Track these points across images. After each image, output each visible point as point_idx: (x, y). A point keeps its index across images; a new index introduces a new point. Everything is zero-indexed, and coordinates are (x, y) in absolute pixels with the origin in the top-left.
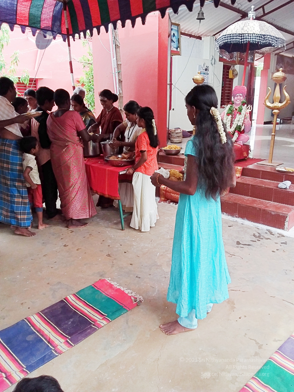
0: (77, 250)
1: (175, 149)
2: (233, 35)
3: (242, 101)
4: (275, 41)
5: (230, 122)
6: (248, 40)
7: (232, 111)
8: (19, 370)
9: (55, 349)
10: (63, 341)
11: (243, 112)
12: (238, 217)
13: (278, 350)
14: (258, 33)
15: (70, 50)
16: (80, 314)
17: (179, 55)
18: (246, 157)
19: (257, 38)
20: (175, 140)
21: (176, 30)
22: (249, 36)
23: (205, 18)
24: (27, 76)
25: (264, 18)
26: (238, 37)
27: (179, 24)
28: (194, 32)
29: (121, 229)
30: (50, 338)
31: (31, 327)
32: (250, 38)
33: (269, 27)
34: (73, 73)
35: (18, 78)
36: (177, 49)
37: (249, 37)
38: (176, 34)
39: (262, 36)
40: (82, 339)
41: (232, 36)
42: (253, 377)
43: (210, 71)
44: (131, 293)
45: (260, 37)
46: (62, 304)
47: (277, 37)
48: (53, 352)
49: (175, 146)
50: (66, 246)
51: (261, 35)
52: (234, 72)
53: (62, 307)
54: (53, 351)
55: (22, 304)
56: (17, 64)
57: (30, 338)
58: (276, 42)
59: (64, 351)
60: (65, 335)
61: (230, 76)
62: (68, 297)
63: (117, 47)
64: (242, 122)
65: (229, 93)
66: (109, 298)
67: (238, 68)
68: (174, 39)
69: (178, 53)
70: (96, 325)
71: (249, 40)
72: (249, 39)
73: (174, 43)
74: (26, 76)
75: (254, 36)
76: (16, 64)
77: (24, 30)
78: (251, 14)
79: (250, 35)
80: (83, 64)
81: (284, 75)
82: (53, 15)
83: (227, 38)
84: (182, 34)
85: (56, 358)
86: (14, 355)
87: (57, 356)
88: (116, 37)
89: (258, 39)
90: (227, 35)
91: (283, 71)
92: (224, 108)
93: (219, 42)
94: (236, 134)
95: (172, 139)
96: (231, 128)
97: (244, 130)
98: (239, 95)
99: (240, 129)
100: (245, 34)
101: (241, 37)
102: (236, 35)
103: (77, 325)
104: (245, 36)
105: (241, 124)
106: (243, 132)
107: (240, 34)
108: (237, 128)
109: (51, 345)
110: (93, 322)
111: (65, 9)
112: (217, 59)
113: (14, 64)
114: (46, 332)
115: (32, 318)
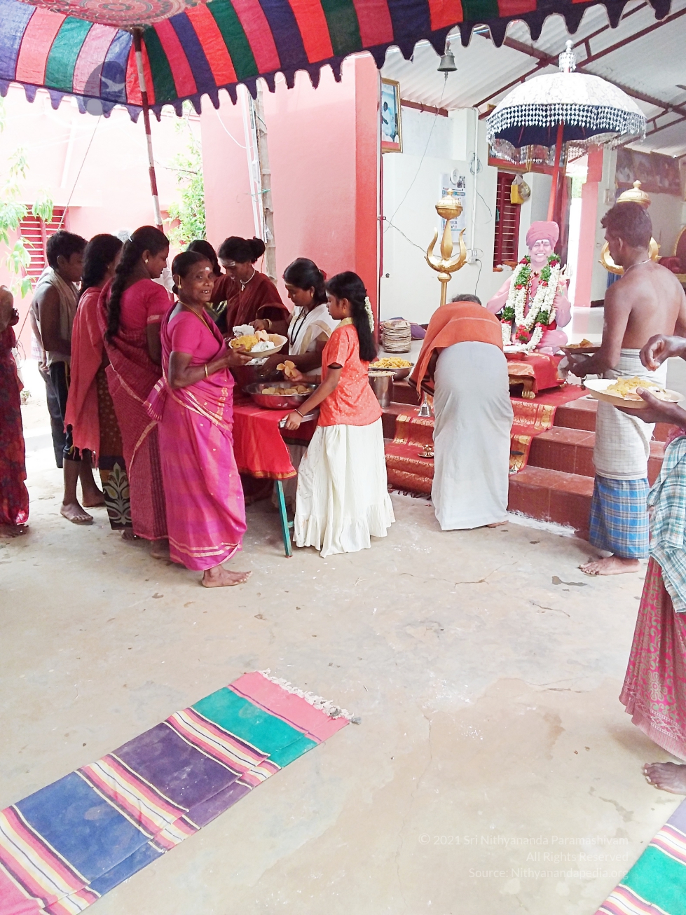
0: (186, 605)
1: (398, 366)
2: (527, 108)
3: (549, 256)
4: (622, 120)
5: (522, 305)
6: (560, 119)
7: (527, 278)
8: (76, 891)
9: (156, 839)
10: (171, 818)
11: (553, 281)
12: (551, 521)
13: (667, 822)
14: (584, 104)
15: (149, 142)
16: (207, 755)
17: (399, 151)
18: (562, 383)
19: (581, 113)
20: (396, 346)
21: (389, 95)
22: (562, 109)
23: (457, 67)
24: (48, 201)
25: (589, 66)
26: (537, 112)
27: (397, 80)
28: (431, 100)
29: (285, 554)
30: (141, 813)
31: (95, 789)
32: (566, 115)
33: (609, 87)
34: (157, 195)
35: (26, 207)
36: (393, 137)
37: (564, 113)
38: (391, 105)
39: (594, 110)
40: (217, 813)
41: (525, 110)
42: (618, 887)
43: (469, 188)
44: (322, 703)
45: (587, 111)
46: (163, 734)
47: (627, 110)
48: (151, 846)
49: (399, 360)
50: (159, 597)
51: (591, 108)
52: (523, 190)
53: (163, 740)
54: (150, 843)
55: (67, 735)
56: (24, 175)
57: (94, 814)
58: (624, 123)
59: (177, 841)
60: (176, 805)
61: (514, 198)
62: (176, 716)
63: (260, 134)
64: (551, 303)
65: (511, 237)
66: (270, 715)
67: (530, 179)
68: (387, 115)
69: (396, 148)
70: (248, 780)
71: (564, 118)
72: (562, 115)
73: (387, 123)
74: (45, 202)
75: (575, 110)
76: (21, 173)
77: (32, 95)
78: (567, 60)
79: (565, 107)
80: (177, 172)
81: (646, 196)
82: (104, 62)
83: (512, 115)
84: (404, 103)
85: (160, 858)
86: (60, 856)
87: (161, 854)
88: (258, 112)
89: (583, 116)
90: (514, 107)
91: (642, 188)
92: (501, 270)
93: (494, 123)
94: (538, 331)
95: (387, 343)
96: (525, 317)
97: (555, 321)
98: (542, 242)
99: (547, 318)
100: (555, 105)
101: (546, 111)
102: (534, 107)
103: (202, 781)
104: (555, 110)
105: (549, 308)
106: (554, 325)
107: (543, 105)
108: (539, 318)
109: (145, 828)
110: (239, 772)
111: (138, 48)
112: (485, 160)
113: (17, 173)
114: (131, 800)
115: (95, 768)
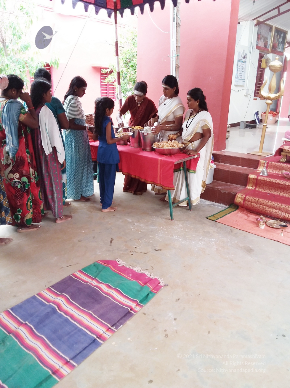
15: (116, 28)
34: (118, 56)
43: (248, 60)
52: (268, 61)
61: (263, 66)
63: (177, 25)
67: (271, 56)
88: (178, 13)
92: (256, 100)
